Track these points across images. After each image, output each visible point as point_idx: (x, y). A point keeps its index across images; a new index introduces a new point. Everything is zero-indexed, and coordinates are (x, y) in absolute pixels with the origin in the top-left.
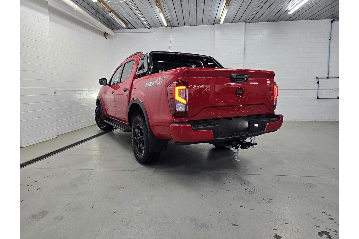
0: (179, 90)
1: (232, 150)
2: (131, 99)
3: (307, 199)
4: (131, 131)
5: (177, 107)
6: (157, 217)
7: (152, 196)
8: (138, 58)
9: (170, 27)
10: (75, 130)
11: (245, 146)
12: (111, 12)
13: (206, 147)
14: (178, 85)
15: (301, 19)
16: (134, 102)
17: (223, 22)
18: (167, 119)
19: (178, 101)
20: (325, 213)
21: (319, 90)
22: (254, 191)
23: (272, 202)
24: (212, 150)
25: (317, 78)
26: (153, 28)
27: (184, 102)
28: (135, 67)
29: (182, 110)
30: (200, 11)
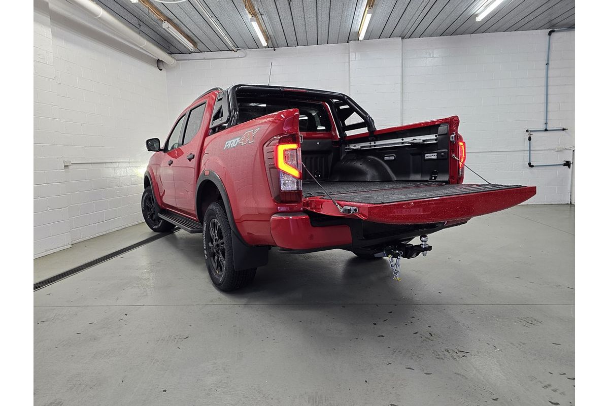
0: (285, 151)
1: (386, 260)
2: (201, 172)
3: (529, 349)
4: (201, 232)
5: (282, 184)
6: (246, 396)
7: (238, 353)
8: (213, 99)
9: (273, 49)
10: (106, 233)
11: (411, 252)
12: (166, 22)
13: (340, 256)
14: (282, 141)
15: (496, 31)
16: (205, 178)
17: (363, 38)
18: (264, 206)
19: (285, 173)
20: (565, 374)
21: (531, 152)
22: (429, 336)
23: (464, 356)
24: (352, 262)
25: (527, 131)
26: (243, 50)
27: (296, 173)
28: (207, 115)
29: (293, 189)
30: (324, 17)
